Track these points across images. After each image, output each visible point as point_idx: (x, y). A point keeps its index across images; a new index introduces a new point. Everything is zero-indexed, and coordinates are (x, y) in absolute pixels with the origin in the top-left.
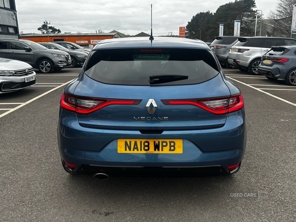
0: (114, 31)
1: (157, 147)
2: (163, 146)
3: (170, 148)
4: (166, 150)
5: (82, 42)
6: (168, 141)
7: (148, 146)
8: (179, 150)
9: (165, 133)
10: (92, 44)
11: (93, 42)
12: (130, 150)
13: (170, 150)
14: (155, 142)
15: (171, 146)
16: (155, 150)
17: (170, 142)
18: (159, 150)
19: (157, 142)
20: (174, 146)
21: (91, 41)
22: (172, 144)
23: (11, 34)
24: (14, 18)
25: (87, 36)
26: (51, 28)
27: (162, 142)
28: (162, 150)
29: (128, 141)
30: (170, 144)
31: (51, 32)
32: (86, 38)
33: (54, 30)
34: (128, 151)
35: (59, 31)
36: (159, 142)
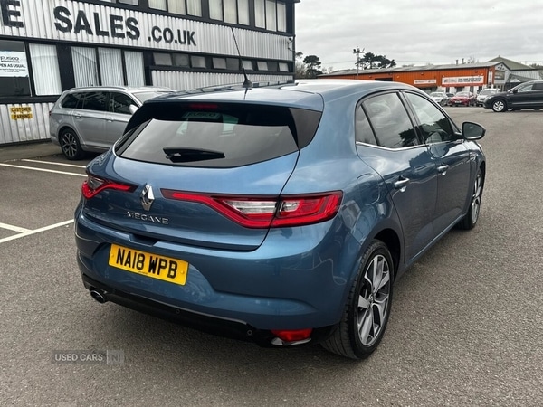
0: (499, 59)
1: (152, 267)
2: (160, 267)
3: (169, 272)
4: (163, 275)
5: (426, 82)
6: (168, 260)
7: (142, 262)
8: (180, 279)
9: (159, 244)
10: (443, 86)
11: (446, 81)
12: (122, 264)
13: (169, 276)
14: (151, 258)
15: (171, 269)
16: (150, 271)
17: (171, 263)
18: (154, 272)
19: (154, 259)
20: (175, 270)
21: (444, 79)
22: (173, 266)
23: (283, 74)
24: (291, 46)
25: (437, 70)
26: (379, 58)
27: (161, 260)
28: (158, 273)
29: (122, 249)
30: (171, 266)
31: (379, 65)
32: (435, 73)
33: (384, 61)
34: (119, 266)
35: (393, 63)
36: (157, 259)
